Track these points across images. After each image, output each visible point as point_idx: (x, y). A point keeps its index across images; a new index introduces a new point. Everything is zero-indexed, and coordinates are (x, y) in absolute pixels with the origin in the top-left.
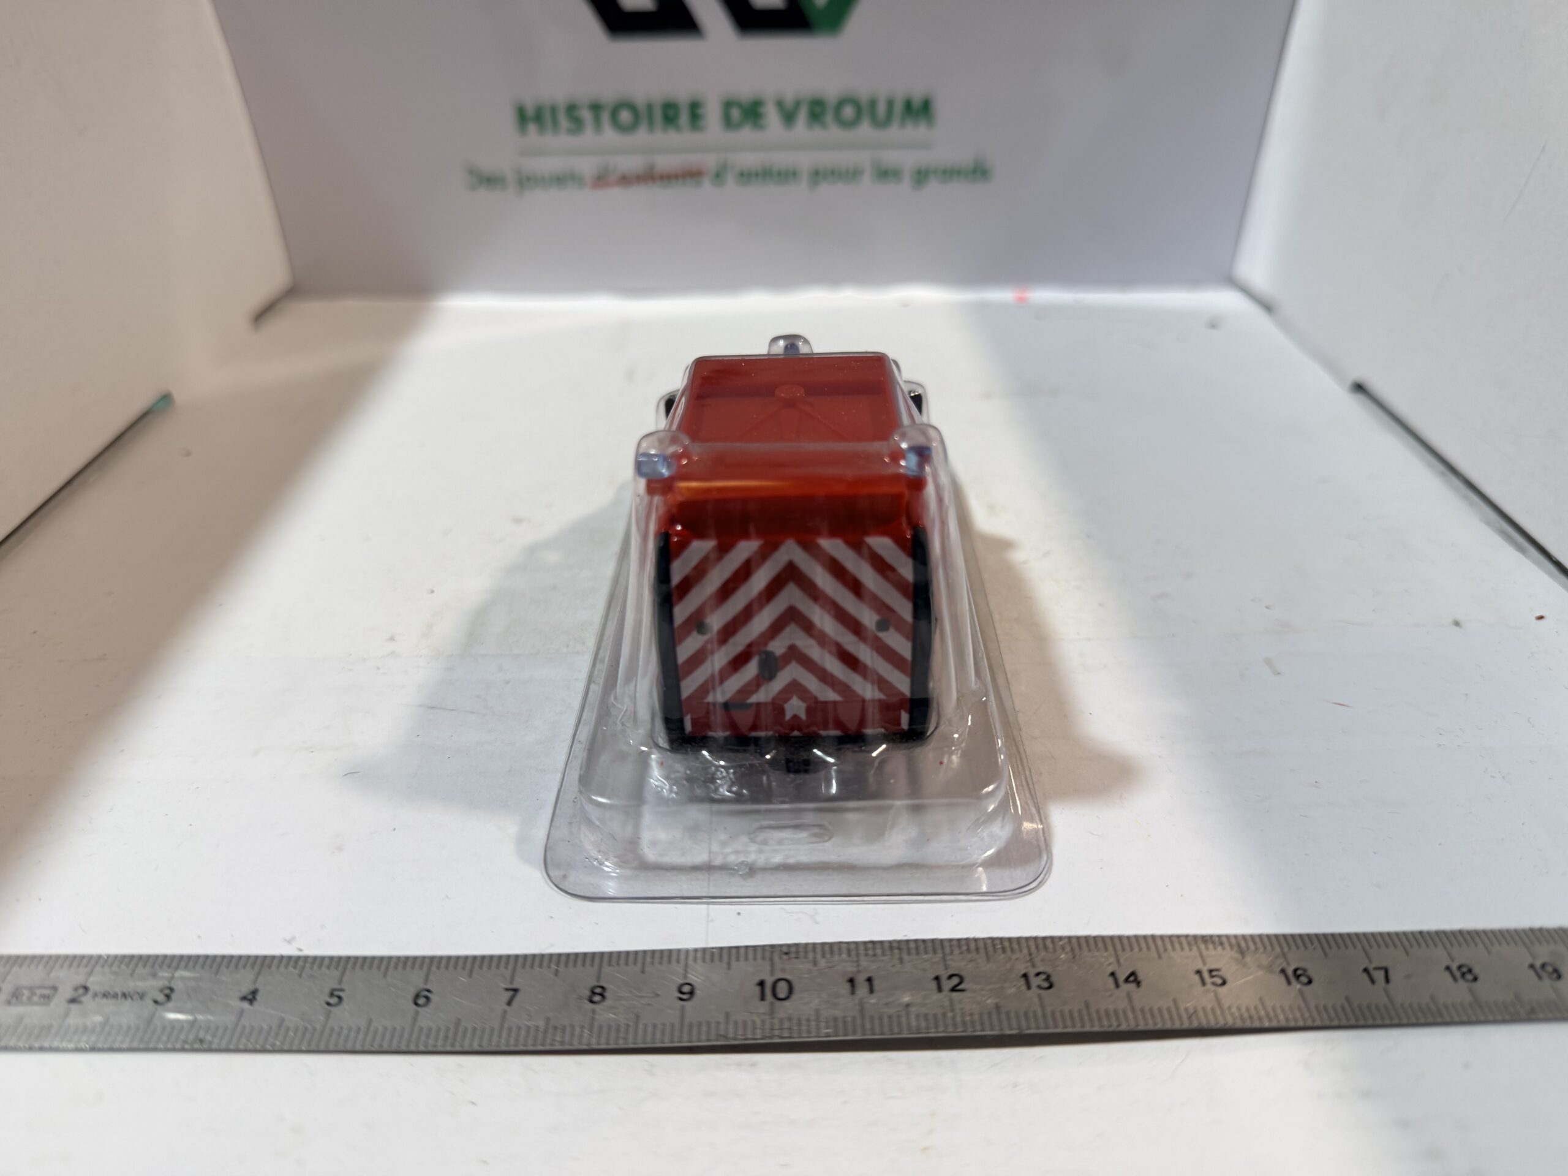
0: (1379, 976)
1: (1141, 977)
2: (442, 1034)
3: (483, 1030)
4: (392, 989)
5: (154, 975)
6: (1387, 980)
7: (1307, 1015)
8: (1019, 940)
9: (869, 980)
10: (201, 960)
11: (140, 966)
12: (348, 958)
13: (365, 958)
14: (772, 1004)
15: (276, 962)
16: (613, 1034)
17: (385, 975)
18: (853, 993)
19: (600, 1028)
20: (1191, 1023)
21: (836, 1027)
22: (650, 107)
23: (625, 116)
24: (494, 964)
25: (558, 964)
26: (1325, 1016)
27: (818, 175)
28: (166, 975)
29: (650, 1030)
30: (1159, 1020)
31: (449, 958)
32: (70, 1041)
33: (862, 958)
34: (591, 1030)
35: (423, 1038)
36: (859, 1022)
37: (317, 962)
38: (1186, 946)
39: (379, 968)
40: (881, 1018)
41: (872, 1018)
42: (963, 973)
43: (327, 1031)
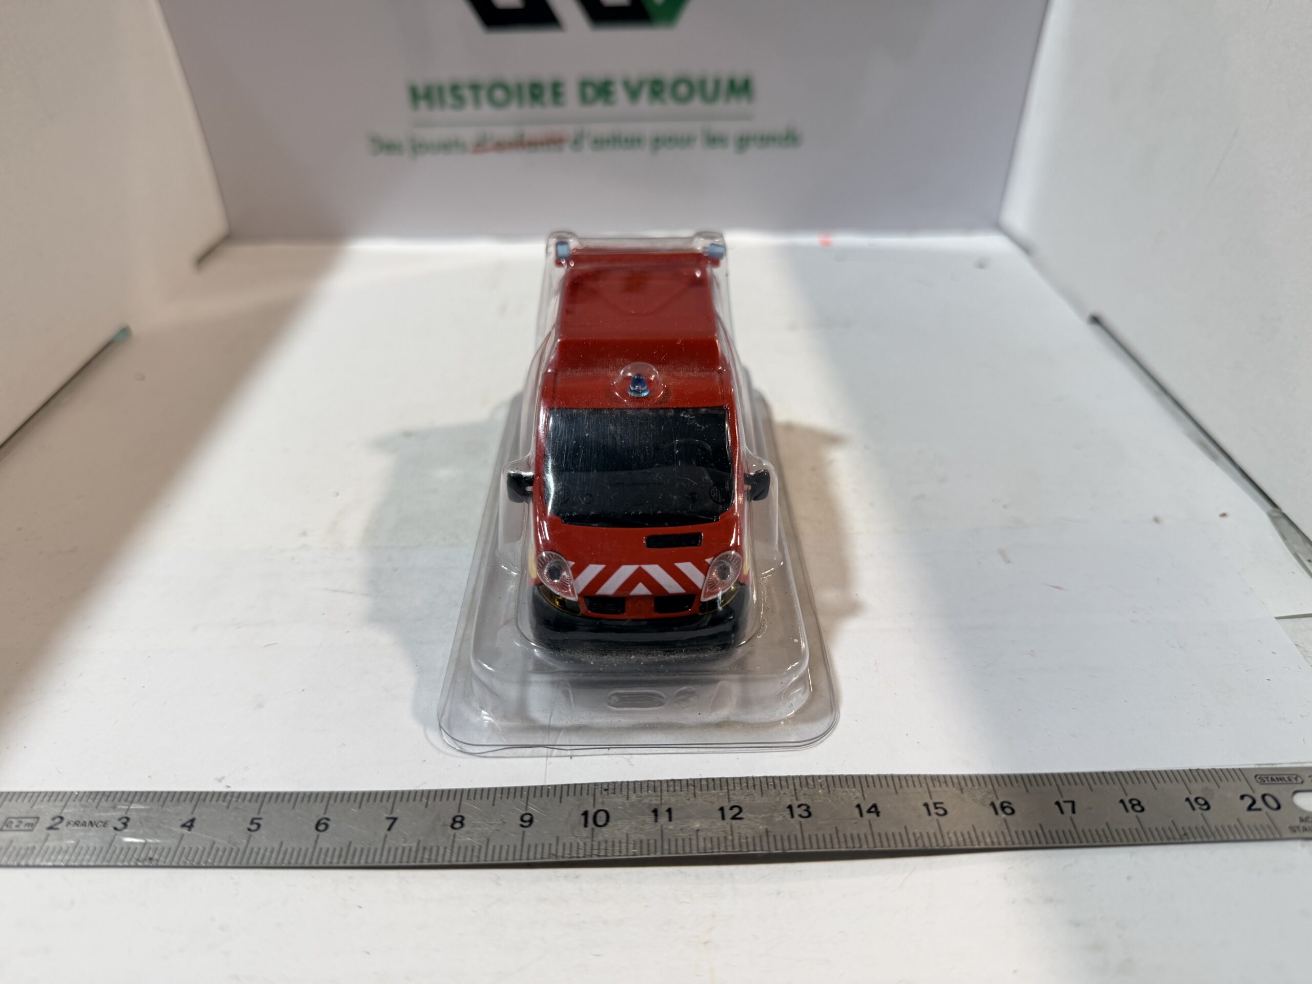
0: (1067, 807)
1: (880, 809)
2: (337, 853)
3: (369, 851)
4: (300, 818)
5: (114, 808)
6: (1074, 811)
7: (1008, 839)
8: (787, 778)
9: (669, 810)
10: (151, 795)
11: (103, 800)
12: (266, 794)
13: (278, 794)
14: (593, 829)
15: (209, 797)
16: (469, 853)
17: (294, 807)
18: (656, 821)
19: (459, 848)
20: (917, 845)
21: (641, 847)
22: (519, 87)
23: (499, 94)
24: (378, 799)
25: (428, 799)
26: (1022, 840)
27: (658, 142)
28: (124, 807)
29: (497, 850)
30: (892, 842)
31: (344, 793)
32: (48, 860)
33: (665, 793)
34: (452, 851)
35: (322, 856)
36: (659, 844)
37: (242, 796)
38: (917, 784)
39: (289, 801)
40: (676, 840)
41: (669, 841)
42: (741, 805)
43: (248, 851)
